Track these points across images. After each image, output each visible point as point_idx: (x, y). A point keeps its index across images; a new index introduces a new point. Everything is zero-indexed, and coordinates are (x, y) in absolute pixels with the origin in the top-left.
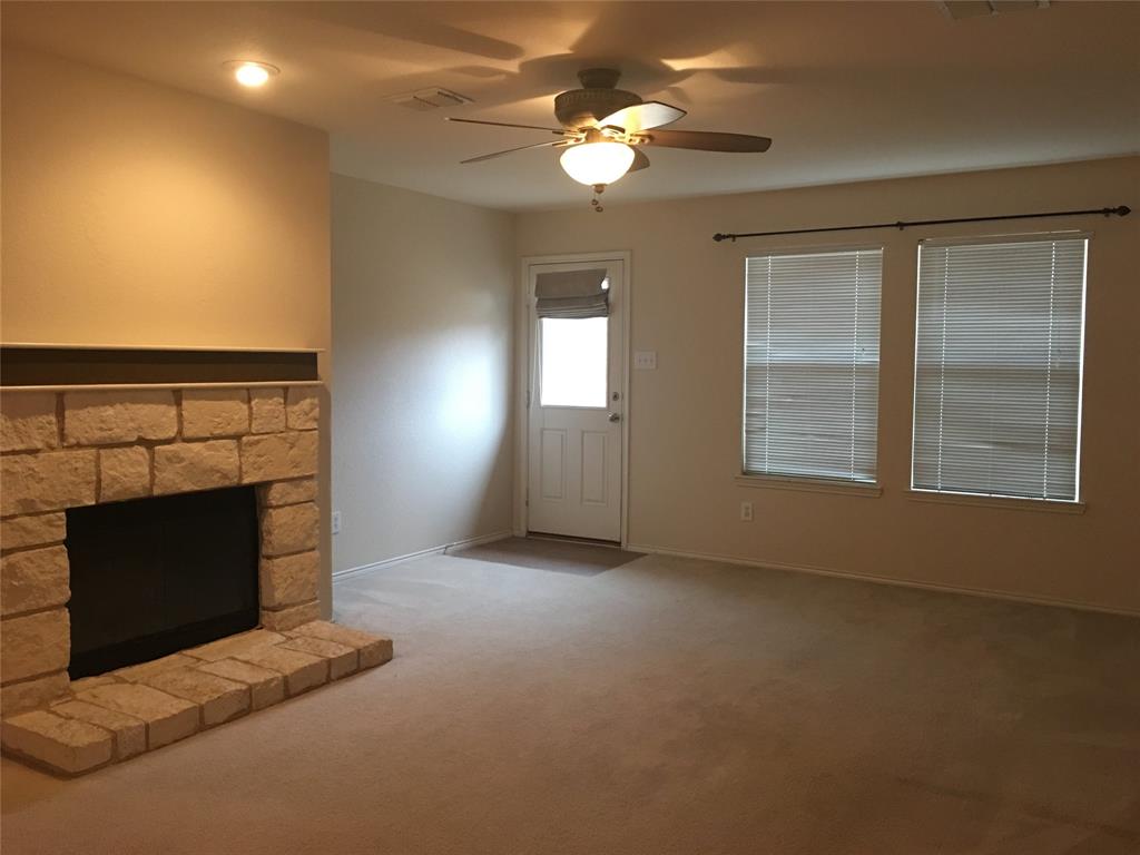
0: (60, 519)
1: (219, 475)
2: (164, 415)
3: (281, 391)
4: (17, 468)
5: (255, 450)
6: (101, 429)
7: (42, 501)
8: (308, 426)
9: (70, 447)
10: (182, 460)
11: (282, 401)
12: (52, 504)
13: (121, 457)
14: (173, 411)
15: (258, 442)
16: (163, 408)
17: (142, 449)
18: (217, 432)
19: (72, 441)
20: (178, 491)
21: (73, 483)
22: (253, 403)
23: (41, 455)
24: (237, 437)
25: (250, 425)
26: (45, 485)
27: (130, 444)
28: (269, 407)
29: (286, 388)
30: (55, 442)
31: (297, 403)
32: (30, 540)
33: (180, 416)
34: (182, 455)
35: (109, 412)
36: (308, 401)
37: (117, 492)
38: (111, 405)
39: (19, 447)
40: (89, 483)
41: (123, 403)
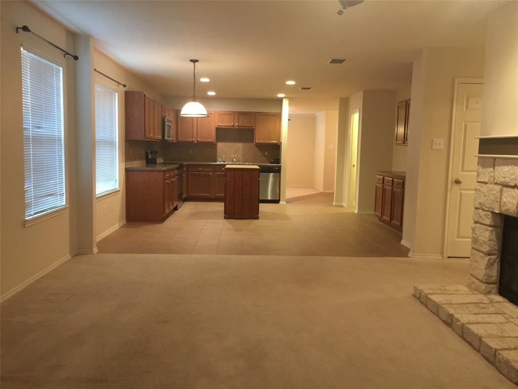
4: (481, 189)
6: (503, 177)
7: (484, 205)
9: (495, 184)
12: (486, 207)
13: (509, 193)
17: (517, 191)
19: (495, 181)
21: (492, 200)
23: (487, 185)
26: (485, 198)
27: (513, 187)
30: (491, 180)
32: (480, 220)
35: (506, 169)
37: (505, 210)
38: (508, 166)
39: (482, 180)
40: (498, 202)
41: (511, 165)
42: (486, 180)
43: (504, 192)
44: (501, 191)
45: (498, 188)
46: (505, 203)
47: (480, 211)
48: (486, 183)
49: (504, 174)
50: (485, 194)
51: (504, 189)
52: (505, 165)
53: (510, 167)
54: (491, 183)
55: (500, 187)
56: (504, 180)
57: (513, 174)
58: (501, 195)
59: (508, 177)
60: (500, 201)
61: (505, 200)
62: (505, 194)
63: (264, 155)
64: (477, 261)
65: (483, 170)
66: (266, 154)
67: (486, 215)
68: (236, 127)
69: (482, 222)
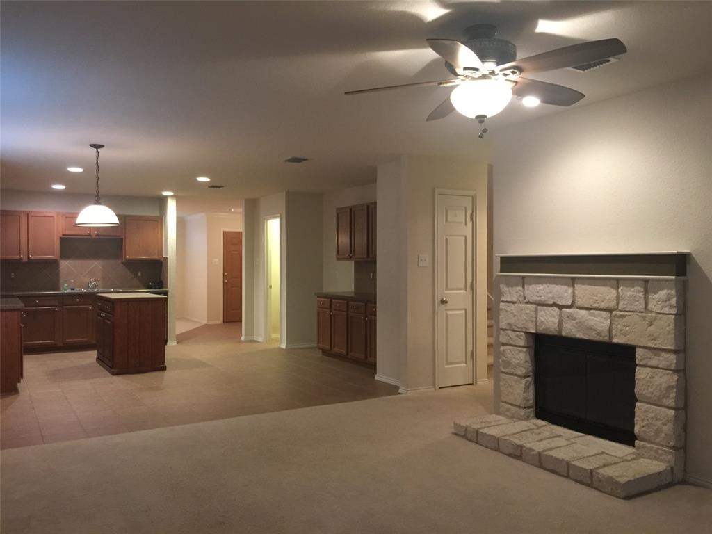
0: (521, 336)
1: (595, 332)
2: (566, 292)
3: (642, 283)
4: (508, 309)
5: (622, 321)
6: (537, 296)
7: (515, 326)
8: (666, 310)
9: (527, 303)
10: (575, 319)
11: (642, 290)
12: (518, 328)
13: (546, 311)
14: (571, 290)
15: (623, 316)
16: (565, 288)
17: (557, 309)
18: (595, 305)
19: (527, 300)
20: (573, 336)
21: (525, 319)
22: (620, 289)
23: (516, 305)
24: (609, 310)
25: (618, 304)
26: (516, 318)
27: (551, 306)
28: (631, 293)
29: (646, 281)
30: (521, 299)
31: (656, 292)
32: (511, 342)
33: (574, 293)
34: (575, 316)
35: (540, 287)
36: (665, 291)
37: (544, 329)
38: (542, 284)
39: (509, 300)
40: (532, 321)
41: (546, 283)
42: (515, 300)
43: (539, 311)
44: (536, 310)
45: (532, 307)
46: (542, 322)
47: (509, 332)
48: (514, 303)
49: (538, 292)
50: (515, 314)
51: (539, 307)
52: (539, 284)
53: (545, 285)
54: (521, 303)
55: (534, 306)
56: (538, 298)
57: (550, 293)
58: (536, 314)
59: (544, 296)
60: (536, 321)
61: (542, 318)
62: (540, 314)
63: (136, 275)
64: (511, 386)
65: (507, 289)
66: (140, 274)
67: (517, 336)
68: (93, 237)
69: (513, 343)
